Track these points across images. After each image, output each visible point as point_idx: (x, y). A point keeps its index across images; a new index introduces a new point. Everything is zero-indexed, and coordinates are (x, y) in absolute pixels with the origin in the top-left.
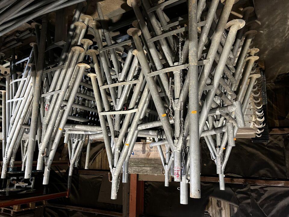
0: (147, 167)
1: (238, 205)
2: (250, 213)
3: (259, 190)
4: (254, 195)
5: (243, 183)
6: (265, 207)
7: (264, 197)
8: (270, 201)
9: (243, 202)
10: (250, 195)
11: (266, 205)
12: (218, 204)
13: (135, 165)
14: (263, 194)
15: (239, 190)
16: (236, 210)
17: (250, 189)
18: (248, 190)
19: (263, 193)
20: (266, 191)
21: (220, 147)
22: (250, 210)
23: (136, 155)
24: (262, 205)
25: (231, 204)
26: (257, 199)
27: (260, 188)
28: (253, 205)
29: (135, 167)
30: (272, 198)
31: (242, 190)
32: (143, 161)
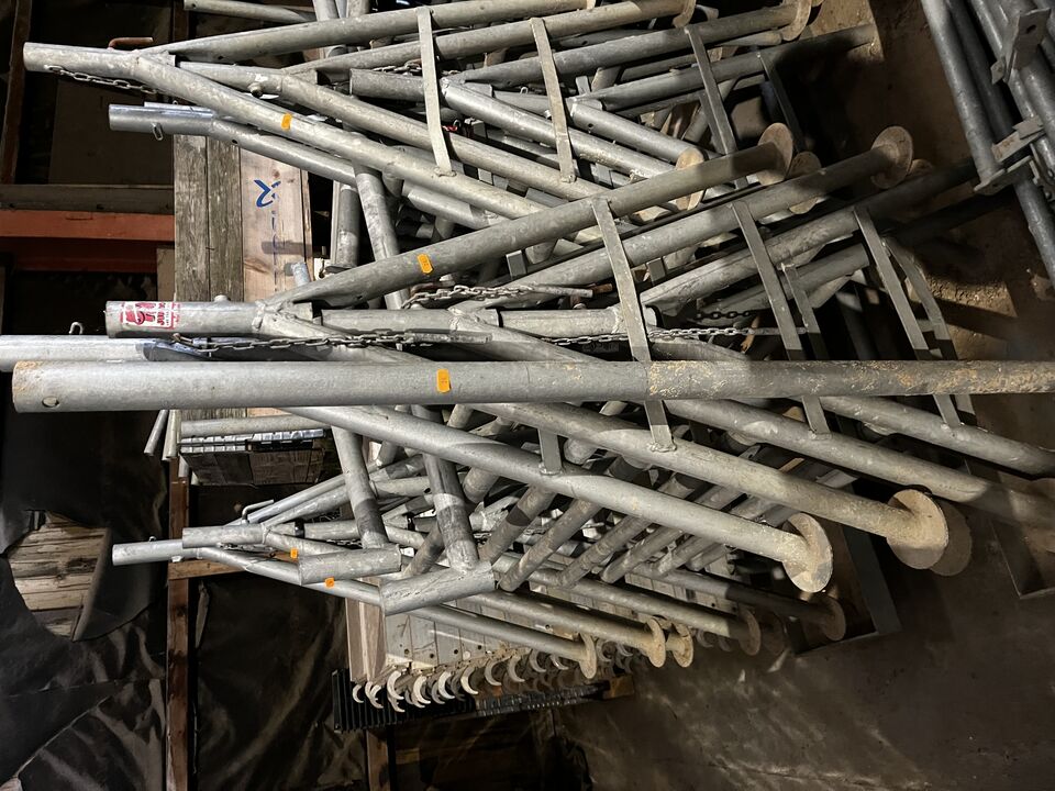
0: (208, 262)
1: (83, 639)
2: (53, 684)
3: (148, 713)
4: (127, 693)
5: (172, 651)
6: (82, 736)
7: (119, 729)
8: (106, 755)
9: (93, 655)
10: (124, 677)
11: (89, 741)
12: (80, 561)
13: (213, 212)
14: (131, 726)
15: (143, 638)
16: (62, 630)
17: (150, 676)
18: (143, 669)
19: (137, 727)
20: (147, 738)
21: (301, 536)
22: (64, 681)
23: (258, 216)
24: (88, 726)
25: (85, 611)
26: (108, 707)
27: (155, 715)
28: (86, 692)
29: (203, 210)
30: (120, 763)
31: (143, 650)
32: (232, 244)
